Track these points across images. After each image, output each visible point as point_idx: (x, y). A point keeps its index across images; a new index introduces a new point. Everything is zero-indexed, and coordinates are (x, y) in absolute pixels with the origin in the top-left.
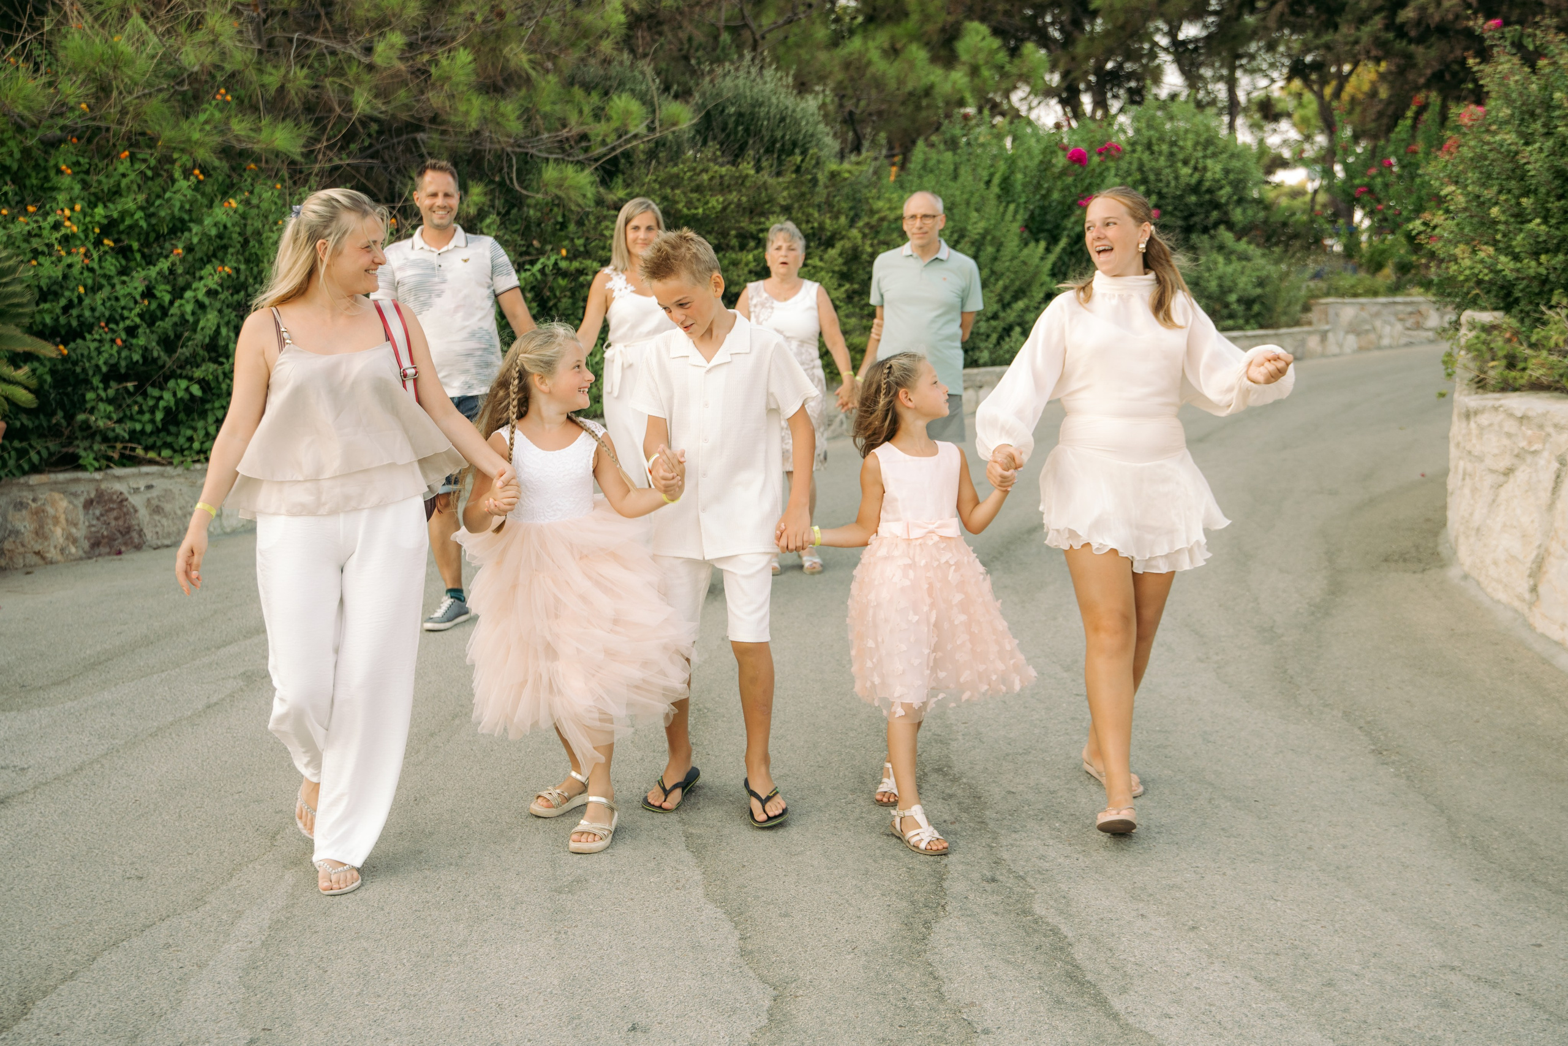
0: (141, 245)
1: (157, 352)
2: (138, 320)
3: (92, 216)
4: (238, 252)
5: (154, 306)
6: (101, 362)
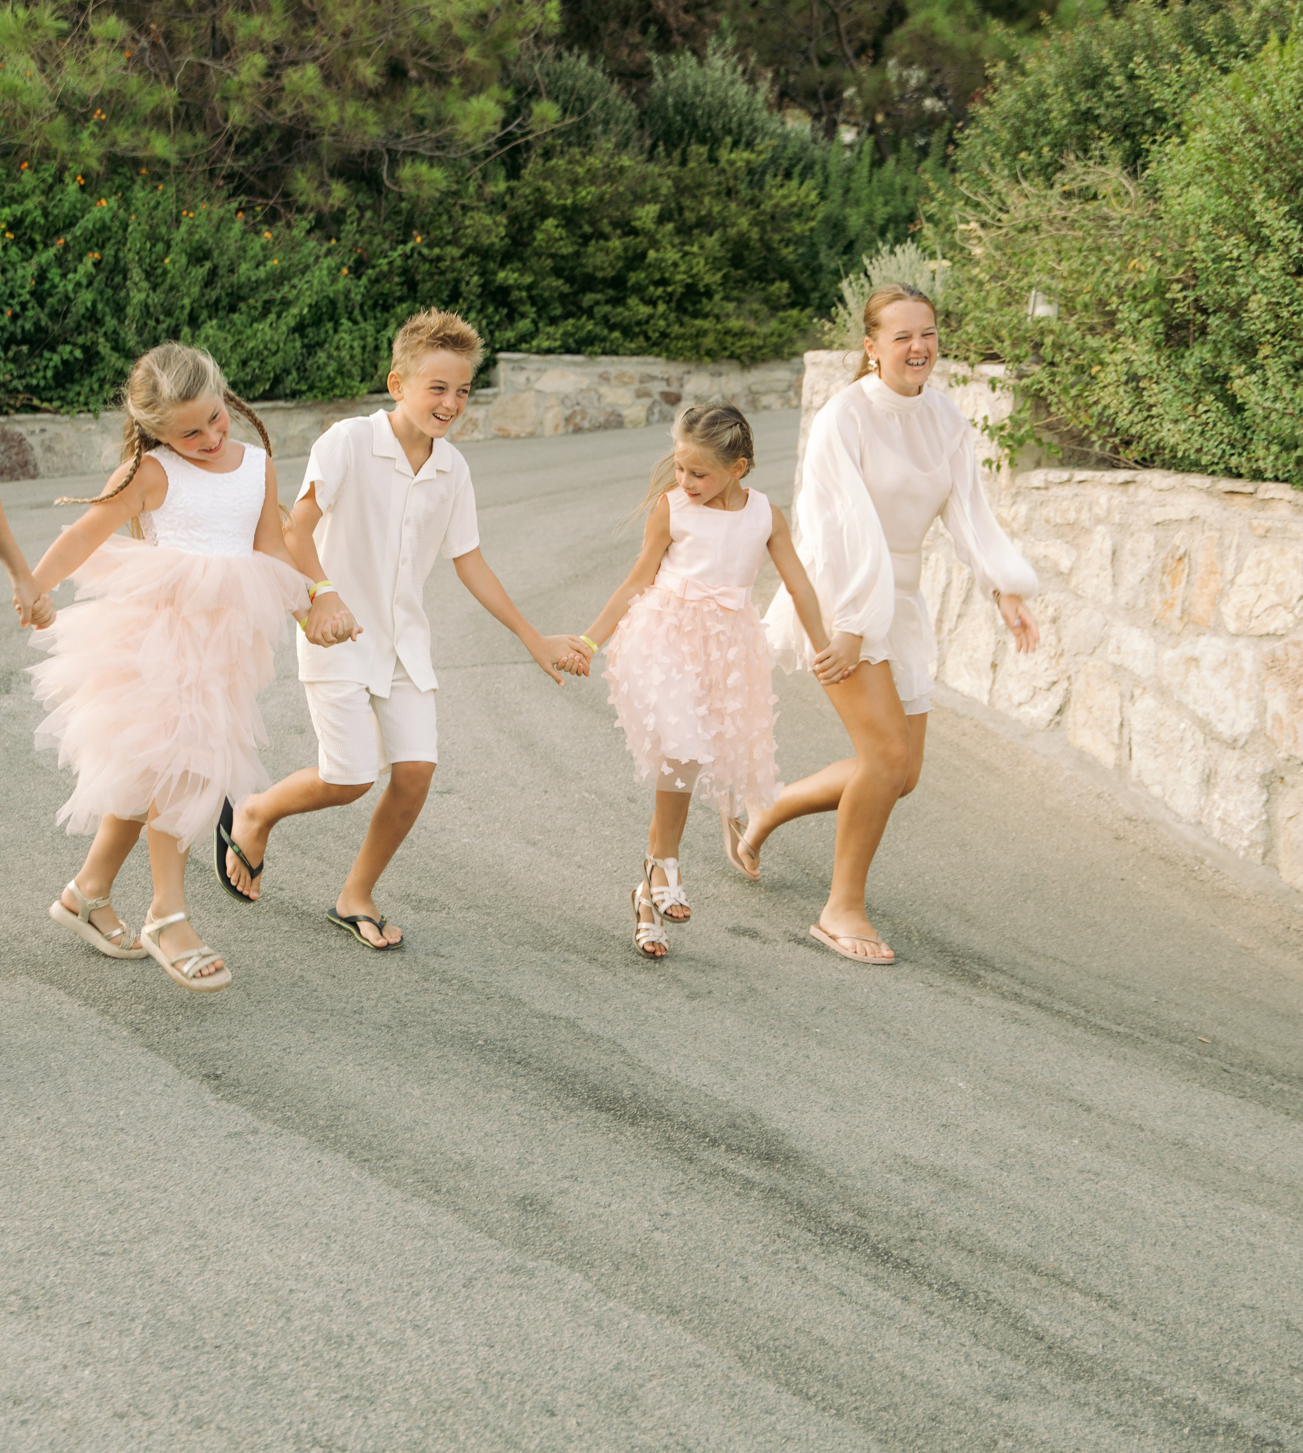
1: (45, 322)
2: (28, 297)
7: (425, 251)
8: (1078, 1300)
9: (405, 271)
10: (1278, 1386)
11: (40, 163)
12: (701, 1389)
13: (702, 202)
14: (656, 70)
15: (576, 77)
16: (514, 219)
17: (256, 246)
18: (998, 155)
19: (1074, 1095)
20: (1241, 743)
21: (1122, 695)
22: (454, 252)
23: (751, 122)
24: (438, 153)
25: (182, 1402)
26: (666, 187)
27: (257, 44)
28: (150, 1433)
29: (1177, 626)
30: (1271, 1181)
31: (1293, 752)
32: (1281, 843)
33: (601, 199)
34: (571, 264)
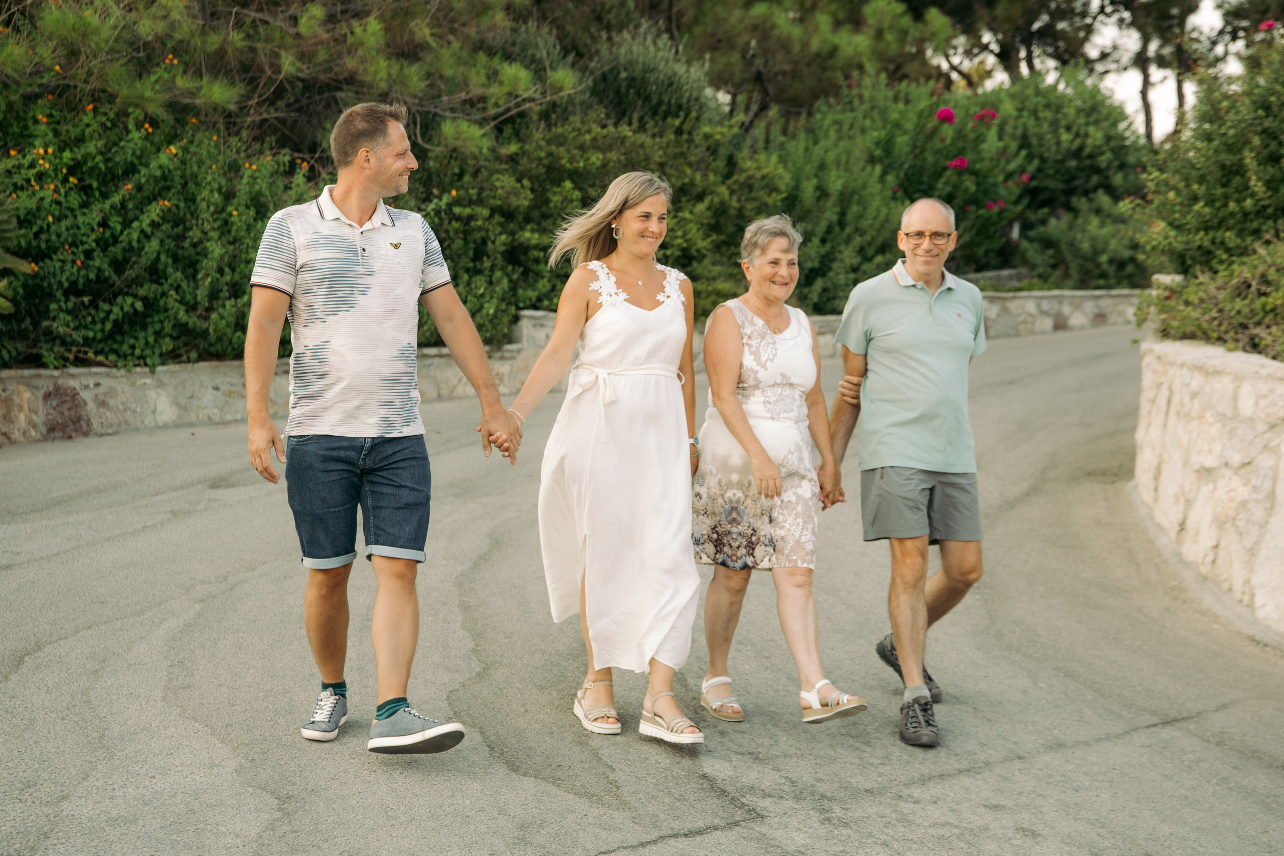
0: (100, 184)
1: (108, 272)
2: (94, 245)
3: (61, 158)
4: (179, 192)
5: (108, 234)
6: (64, 279)
22: (482, 212)
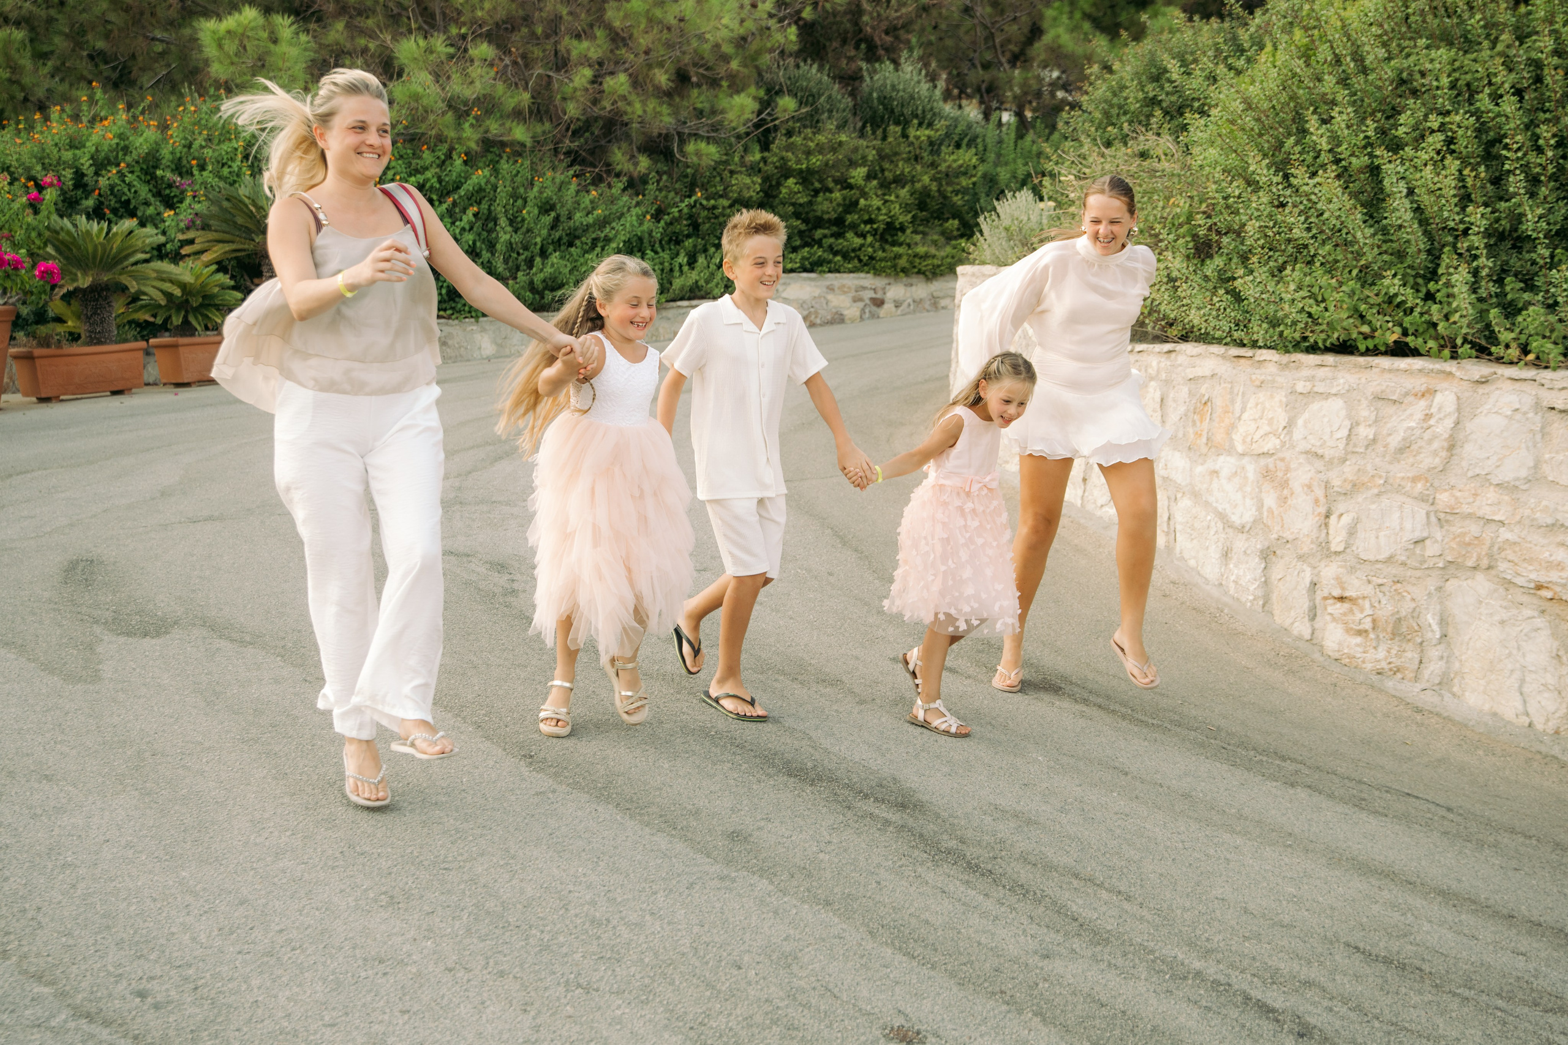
7: (704, 202)
8: (1104, 895)
9: (690, 217)
10: (1233, 948)
11: (436, 145)
12: (842, 952)
13: (897, 166)
14: (865, 74)
15: (809, 80)
16: (766, 179)
17: (586, 200)
18: (1093, 129)
19: (1117, 764)
20: (1247, 529)
21: (1169, 498)
22: (725, 203)
23: (932, 109)
24: (713, 134)
25: (491, 962)
26: (872, 155)
27: (585, 61)
28: (469, 981)
29: (1204, 450)
30: (1246, 819)
31: (1281, 534)
32: (1274, 597)
33: (827, 164)
34: (806, 210)
